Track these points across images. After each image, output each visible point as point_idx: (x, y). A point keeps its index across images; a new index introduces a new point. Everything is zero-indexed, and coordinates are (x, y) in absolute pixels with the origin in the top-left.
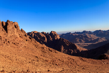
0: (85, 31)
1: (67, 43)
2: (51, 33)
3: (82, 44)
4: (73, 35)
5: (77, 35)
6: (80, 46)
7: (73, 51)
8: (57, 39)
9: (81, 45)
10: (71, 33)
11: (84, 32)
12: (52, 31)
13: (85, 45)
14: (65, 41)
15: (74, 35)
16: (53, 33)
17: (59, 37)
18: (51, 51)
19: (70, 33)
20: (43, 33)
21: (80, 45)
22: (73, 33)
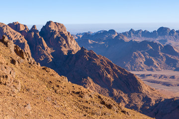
0: (166, 29)
1: (107, 70)
2: (47, 30)
3: (155, 76)
4: (122, 41)
5: (138, 40)
6: (149, 81)
7: (126, 99)
8: (70, 52)
9: (152, 78)
10: (116, 31)
11: (163, 31)
12: (49, 23)
13: (165, 77)
14: (98, 62)
15: (127, 39)
16: (53, 27)
17: (75, 47)
18: (109, 107)
19: (112, 32)
20: (15, 26)
21: (149, 78)
22: (125, 34)
